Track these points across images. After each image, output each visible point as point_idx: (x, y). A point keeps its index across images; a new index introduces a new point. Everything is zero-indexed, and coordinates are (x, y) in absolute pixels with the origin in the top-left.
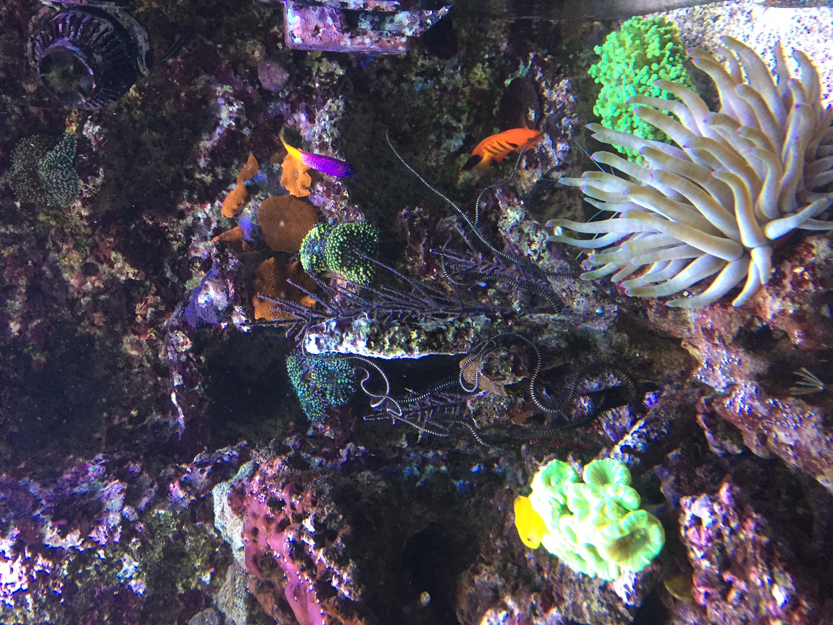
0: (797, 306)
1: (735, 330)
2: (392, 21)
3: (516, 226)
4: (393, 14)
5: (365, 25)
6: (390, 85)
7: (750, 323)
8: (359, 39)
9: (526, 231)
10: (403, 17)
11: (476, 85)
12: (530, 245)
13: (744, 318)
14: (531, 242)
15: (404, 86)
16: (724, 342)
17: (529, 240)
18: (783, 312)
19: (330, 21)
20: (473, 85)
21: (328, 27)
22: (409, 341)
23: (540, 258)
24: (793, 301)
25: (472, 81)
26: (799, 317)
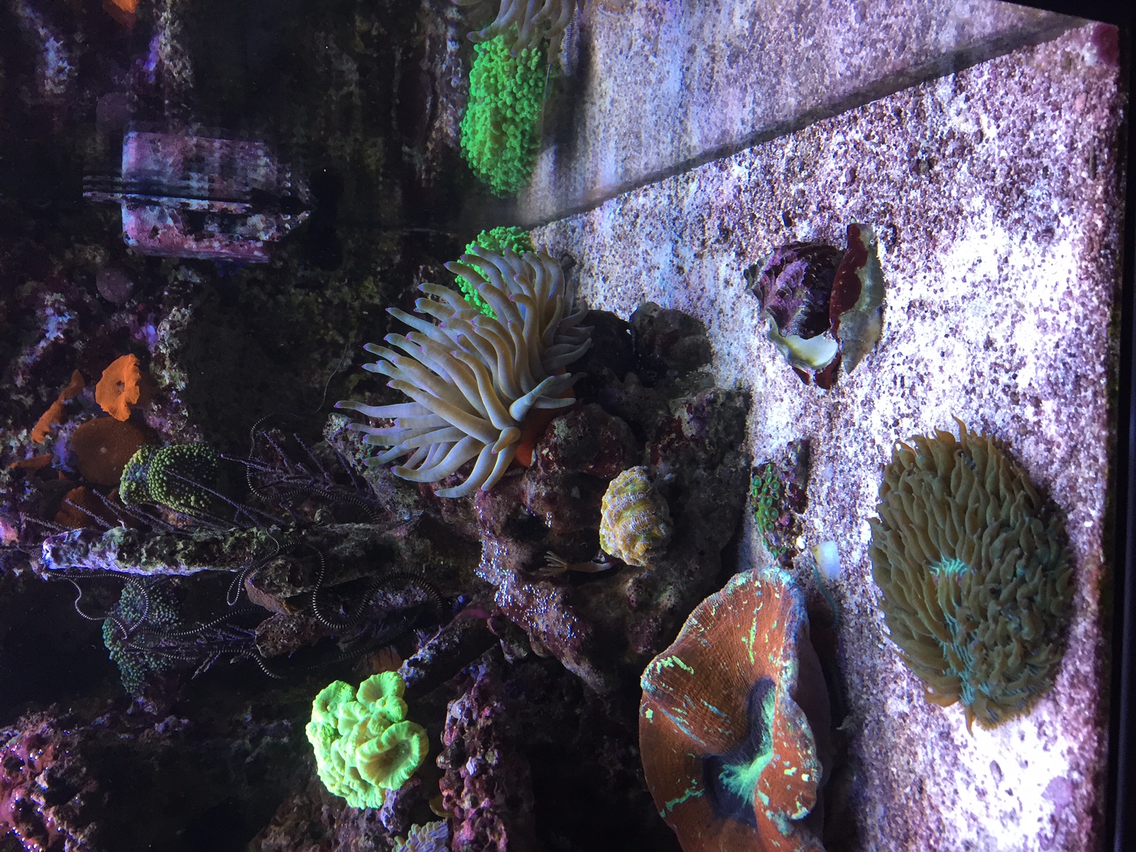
0: (549, 488)
1: (502, 518)
2: (244, 224)
3: (340, 433)
4: (244, 217)
5: (212, 227)
6: (264, 297)
7: (516, 511)
8: (206, 243)
9: (351, 438)
10: (257, 220)
11: (367, 299)
12: (354, 454)
13: (510, 506)
14: (356, 451)
15: (281, 298)
16: (494, 533)
17: (354, 449)
18: (538, 495)
19: (170, 222)
20: (363, 300)
21: (169, 228)
22: (173, 553)
23: (365, 468)
24: (546, 484)
25: (363, 295)
26: (550, 500)
